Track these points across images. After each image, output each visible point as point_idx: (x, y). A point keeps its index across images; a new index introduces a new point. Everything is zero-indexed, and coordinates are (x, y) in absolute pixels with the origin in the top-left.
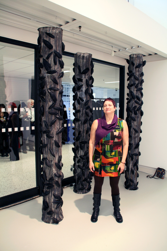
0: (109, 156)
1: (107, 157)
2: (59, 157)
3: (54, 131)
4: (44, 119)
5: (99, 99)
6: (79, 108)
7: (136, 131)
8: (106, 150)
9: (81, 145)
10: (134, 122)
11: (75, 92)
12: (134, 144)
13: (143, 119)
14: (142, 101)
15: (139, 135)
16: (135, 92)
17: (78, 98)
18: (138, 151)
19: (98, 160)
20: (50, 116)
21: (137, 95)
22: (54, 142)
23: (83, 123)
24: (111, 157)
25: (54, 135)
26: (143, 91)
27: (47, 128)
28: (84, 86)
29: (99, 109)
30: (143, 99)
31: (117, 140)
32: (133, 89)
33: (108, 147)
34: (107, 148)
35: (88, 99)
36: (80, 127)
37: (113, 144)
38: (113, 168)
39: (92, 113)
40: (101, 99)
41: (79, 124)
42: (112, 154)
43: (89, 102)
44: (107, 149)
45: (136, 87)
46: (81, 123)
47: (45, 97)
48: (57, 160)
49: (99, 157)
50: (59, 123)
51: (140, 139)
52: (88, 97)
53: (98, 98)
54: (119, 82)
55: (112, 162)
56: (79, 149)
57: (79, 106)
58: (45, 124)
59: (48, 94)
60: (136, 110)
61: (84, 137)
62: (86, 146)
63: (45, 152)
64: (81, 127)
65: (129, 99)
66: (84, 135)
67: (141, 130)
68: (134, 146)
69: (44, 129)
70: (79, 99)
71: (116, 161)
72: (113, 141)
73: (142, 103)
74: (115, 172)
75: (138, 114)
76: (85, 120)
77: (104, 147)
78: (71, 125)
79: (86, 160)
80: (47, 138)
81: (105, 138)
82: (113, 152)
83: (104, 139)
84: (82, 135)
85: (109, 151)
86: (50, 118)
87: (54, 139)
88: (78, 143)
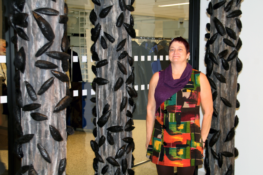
0: (174, 131)
1: (171, 133)
2: (59, 161)
3: (49, 106)
4: (25, 78)
5: (146, 38)
6: (105, 57)
7: (227, 104)
8: (169, 121)
9: (109, 135)
10: (221, 83)
11: (97, 23)
12: (222, 131)
13: (242, 79)
14: (239, 39)
15: (234, 113)
16: (224, 21)
17: (102, 34)
18: (231, 146)
19: (159, 136)
20: (39, 71)
21: (229, 27)
22: (48, 129)
23: (112, 87)
24: (178, 132)
25: (49, 114)
26: (242, 18)
27: (33, 99)
28: (114, 9)
29: (146, 58)
30: (242, 36)
31: (188, 104)
32: (220, 14)
33: (172, 115)
34: (172, 117)
35: (124, 38)
36: (107, 95)
37: (180, 111)
38: (181, 152)
39: (133, 66)
40: (151, 38)
41: (105, 91)
42: (179, 128)
43: (127, 43)
44: (171, 119)
45: (227, 9)
46: (110, 88)
47: (26, 30)
48: (57, 169)
49: (160, 133)
50: (60, 86)
51: (235, 121)
52: (124, 31)
53: (145, 36)
54: (189, 3)
55: (180, 142)
56: (106, 142)
57: (105, 53)
58: (28, 89)
59: (33, 24)
60: (226, 58)
61: (115, 116)
62: (120, 136)
63: (27, 152)
64: (109, 96)
65: (211, 35)
66: (115, 112)
67: (237, 101)
68: (223, 136)
69: (25, 101)
70: (105, 38)
71: (187, 140)
72: (181, 106)
73: (240, 44)
74: (185, 158)
75: (231, 67)
76: (118, 81)
77: (166, 116)
78: (89, 92)
79: (121, 167)
80: (34, 120)
81: (168, 102)
82: (181, 125)
83: (167, 104)
84: (110, 113)
85: (173, 123)
86: (39, 76)
87: (49, 122)
88: (103, 131)
